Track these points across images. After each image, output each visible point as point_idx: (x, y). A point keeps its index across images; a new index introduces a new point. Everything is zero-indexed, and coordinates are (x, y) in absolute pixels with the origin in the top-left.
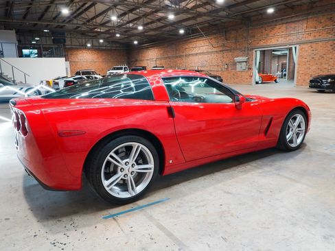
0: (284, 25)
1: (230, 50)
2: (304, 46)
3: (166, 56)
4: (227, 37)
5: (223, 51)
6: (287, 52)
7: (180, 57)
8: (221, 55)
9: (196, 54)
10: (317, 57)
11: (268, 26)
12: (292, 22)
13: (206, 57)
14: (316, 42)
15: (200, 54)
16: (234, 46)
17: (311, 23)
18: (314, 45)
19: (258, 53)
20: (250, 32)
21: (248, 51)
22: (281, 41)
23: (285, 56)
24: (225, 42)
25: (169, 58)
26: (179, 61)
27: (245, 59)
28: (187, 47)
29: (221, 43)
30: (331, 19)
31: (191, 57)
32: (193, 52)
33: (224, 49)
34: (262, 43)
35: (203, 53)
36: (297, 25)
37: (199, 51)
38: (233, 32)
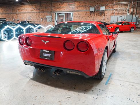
0: (67, 3)
1: (43, 12)
2: (75, 13)
3: (6, 13)
4: (41, 6)
5: (39, 12)
6: (64, 14)
7: (15, 13)
8: (38, 14)
9: (25, 13)
10: (80, 17)
11: (60, 3)
12: (70, 2)
13: (31, 15)
14: (80, 11)
15: (27, 13)
16: (45, 10)
17: (78, 4)
18: (79, 12)
19: (57, 14)
20: (52, 4)
21: (52, 13)
22: (66, 10)
23: (63, 16)
24: (40, 8)
25: (8, 14)
26: (15, 16)
27: (51, 16)
28: (19, 8)
29: (38, 8)
30: (84, 3)
31: (22, 14)
32: (23, 12)
33: (40, 11)
34: (58, 10)
35: (29, 13)
36: (72, 3)
37: (26, 12)
38: (44, 4)
